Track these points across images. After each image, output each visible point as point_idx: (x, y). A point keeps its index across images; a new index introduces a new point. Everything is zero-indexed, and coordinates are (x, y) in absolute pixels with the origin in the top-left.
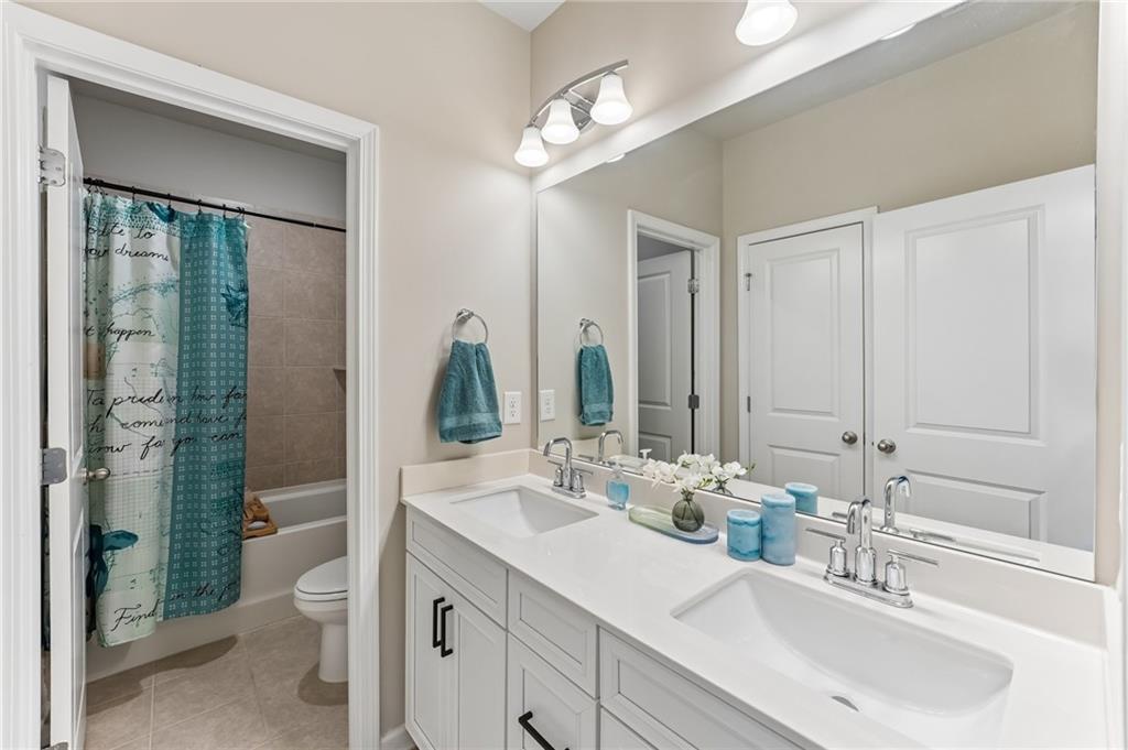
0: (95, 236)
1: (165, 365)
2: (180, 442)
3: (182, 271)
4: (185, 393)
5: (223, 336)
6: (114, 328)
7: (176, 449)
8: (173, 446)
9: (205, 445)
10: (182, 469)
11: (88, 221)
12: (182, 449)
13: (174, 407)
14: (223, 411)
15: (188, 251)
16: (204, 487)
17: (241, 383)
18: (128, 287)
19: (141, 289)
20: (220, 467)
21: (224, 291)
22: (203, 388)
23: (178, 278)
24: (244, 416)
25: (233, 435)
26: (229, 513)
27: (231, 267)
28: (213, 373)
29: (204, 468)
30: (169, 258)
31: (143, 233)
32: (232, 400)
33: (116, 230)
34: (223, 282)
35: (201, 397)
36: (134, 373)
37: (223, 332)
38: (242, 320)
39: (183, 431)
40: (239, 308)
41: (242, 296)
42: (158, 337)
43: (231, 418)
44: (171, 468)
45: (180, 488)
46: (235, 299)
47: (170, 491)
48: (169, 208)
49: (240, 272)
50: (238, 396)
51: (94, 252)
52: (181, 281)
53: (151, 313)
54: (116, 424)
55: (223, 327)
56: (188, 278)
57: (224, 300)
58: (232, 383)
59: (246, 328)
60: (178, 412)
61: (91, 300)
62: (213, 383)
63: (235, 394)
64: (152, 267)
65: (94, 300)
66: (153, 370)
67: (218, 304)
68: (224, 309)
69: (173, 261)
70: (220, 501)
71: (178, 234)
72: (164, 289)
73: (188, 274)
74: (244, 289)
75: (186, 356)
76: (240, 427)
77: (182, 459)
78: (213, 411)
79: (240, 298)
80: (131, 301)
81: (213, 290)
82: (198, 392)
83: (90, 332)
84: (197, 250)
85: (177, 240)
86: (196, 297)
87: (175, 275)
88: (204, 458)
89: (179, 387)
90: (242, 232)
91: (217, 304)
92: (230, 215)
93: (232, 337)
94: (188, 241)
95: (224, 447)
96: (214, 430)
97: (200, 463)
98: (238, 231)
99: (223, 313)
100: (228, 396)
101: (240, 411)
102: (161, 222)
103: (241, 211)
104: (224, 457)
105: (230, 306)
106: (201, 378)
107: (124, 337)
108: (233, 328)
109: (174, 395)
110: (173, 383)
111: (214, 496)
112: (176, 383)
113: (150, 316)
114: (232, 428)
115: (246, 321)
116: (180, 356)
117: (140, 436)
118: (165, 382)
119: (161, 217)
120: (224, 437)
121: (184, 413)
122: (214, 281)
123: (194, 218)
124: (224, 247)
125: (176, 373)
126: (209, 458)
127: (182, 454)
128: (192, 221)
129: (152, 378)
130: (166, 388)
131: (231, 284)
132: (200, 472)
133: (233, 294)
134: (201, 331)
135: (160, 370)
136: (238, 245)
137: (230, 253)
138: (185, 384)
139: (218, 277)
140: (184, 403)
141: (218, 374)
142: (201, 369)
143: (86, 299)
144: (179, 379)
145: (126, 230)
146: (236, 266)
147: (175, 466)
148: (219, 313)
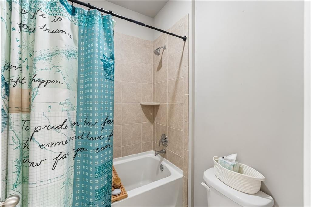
0: (26, 16)
1: (69, 103)
2: (78, 151)
3: (79, 46)
4: (81, 120)
5: (102, 85)
6: (36, 78)
7: (76, 154)
8: (74, 154)
9: (92, 154)
10: (79, 167)
11: (22, 5)
12: (79, 155)
13: (75, 129)
14: (102, 132)
15: (83, 34)
16: (91, 182)
17: (111, 114)
18: (47, 52)
19: (55, 53)
20: (100, 168)
21: (102, 58)
22: (91, 118)
23: (77, 50)
24: (112, 134)
25: (107, 146)
26: (105, 196)
27: (105, 44)
28: (96, 109)
29: (91, 169)
30: (72, 36)
31: (57, 17)
32: (106, 124)
33: (39, 13)
34: (101, 53)
35: (89, 123)
36: (49, 109)
37: (102, 83)
38: (111, 75)
39: (80, 144)
40: (110, 69)
41: (111, 62)
42: (64, 85)
43: (106, 136)
44: (73, 168)
45: (78, 179)
46: (108, 63)
47: (72, 183)
48: (72, 6)
49: (110, 47)
50: (109, 122)
51: (25, 27)
52: (79, 52)
53: (60, 69)
54: (36, 146)
55: (102, 80)
56: (83, 51)
57: (102, 63)
58: (106, 114)
59: (113, 81)
60: (77, 132)
61: (23, 59)
62: (96, 115)
63: (108, 121)
64: (62, 39)
65: (26, 59)
66: (61, 107)
67: (100, 66)
68: (102, 68)
69: (74, 40)
70: (100, 191)
71: (77, 23)
72: (69, 55)
73: (82, 49)
74: (112, 58)
75: (81, 98)
76: (110, 140)
77: (79, 161)
78: (96, 133)
79: (110, 63)
80: (49, 61)
81: (96, 56)
82: (88, 121)
83: (23, 81)
84: (87, 34)
85: (76, 27)
86: (87, 62)
87: (76, 49)
88: (91, 163)
89: (77, 117)
90: (111, 23)
91: (98, 66)
92: (104, 14)
93: (106, 86)
94: (83, 27)
95: (102, 155)
96: (97, 145)
97: (89, 165)
98: (109, 22)
99: (101, 71)
100: (104, 123)
101: (110, 131)
102: (67, 12)
103: (110, 13)
104: (102, 161)
105: (105, 67)
106: (90, 112)
107: (43, 84)
108: (107, 81)
109: (75, 121)
110: (73, 114)
111: (97, 188)
112: (76, 114)
113: (59, 71)
114: (106, 142)
115: (114, 76)
116: (78, 98)
117: (52, 153)
118: (68, 114)
119: (67, 9)
120: (103, 148)
121: (80, 132)
122: (97, 50)
123: (86, 13)
124: (102, 31)
125: (75, 108)
126: (94, 163)
127: (79, 158)
128: (85, 15)
129: (60, 112)
130: (69, 118)
131: (106, 54)
132: (88, 171)
133: (107, 60)
134: (90, 82)
135: (65, 107)
136: (109, 31)
137: (105, 37)
138: (81, 115)
139: (99, 48)
140: (80, 127)
141: (99, 108)
142: (90, 106)
143: (20, 59)
144: (77, 112)
145: (47, 15)
146: (108, 44)
147: (75, 166)
148: (99, 71)
